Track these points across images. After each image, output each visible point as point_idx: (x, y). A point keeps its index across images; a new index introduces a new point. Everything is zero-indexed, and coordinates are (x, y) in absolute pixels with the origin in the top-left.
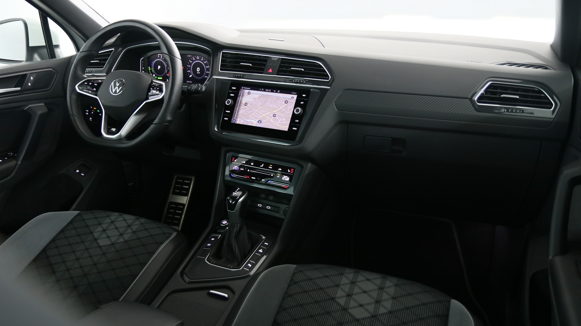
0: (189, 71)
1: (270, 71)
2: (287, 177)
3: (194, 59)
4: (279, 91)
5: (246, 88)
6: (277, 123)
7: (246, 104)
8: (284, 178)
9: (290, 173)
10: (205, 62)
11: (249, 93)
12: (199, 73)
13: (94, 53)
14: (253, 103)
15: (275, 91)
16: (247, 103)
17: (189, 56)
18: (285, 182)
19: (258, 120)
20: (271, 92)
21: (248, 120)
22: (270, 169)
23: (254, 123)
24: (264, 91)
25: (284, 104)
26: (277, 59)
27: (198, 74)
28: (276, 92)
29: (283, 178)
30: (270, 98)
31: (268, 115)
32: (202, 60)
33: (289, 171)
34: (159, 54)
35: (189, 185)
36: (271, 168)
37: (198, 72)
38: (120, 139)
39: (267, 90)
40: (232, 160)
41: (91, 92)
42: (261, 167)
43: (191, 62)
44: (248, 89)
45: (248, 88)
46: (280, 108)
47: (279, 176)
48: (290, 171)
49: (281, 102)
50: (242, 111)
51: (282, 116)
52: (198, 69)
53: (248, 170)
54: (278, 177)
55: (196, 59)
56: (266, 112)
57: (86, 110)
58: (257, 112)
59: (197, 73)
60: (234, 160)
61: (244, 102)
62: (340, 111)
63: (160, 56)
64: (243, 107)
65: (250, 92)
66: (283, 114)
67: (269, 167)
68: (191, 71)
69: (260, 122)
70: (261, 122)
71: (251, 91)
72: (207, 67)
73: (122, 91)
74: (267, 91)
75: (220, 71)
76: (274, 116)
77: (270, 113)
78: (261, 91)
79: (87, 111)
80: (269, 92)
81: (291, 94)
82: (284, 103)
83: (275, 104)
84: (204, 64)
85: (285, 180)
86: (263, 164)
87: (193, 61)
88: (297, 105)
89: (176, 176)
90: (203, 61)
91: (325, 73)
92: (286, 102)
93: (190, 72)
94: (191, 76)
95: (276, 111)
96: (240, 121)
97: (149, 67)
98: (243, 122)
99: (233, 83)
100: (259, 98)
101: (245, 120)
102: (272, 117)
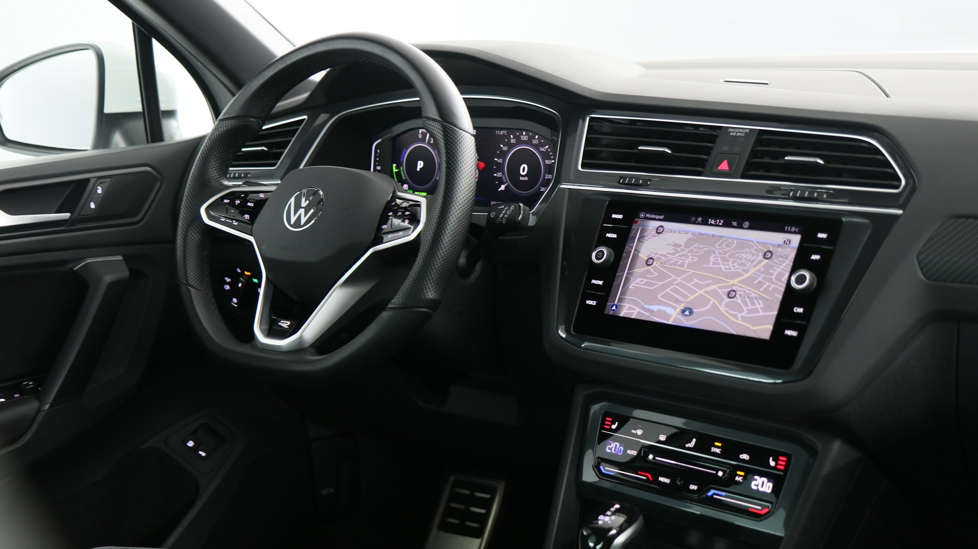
0: (499, 175)
1: (724, 166)
2: (765, 480)
3: (513, 141)
4: (746, 224)
5: (653, 216)
6: (739, 316)
7: (649, 262)
8: (755, 485)
9: (775, 468)
10: (542, 149)
11: (659, 231)
12: (526, 178)
13: (252, 121)
14: (672, 257)
15: (735, 224)
16: (652, 258)
17: (502, 133)
18: (758, 496)
19: (682, 307)
20: (724, 225)
21: (655, 308)
22: (715, 454)
23: (671, 316)
24: (705, 223)
25: (760, 262)
26: (746, 133)
27: (523, 181)
28: (740, 226)
29: (754, 483)
30: (721, 245)
31: (714, 293)
32: (535, 142)
33: (772, 463)
34: (420, 131)
35: (488, 505)
36: (718, 451)
37: (523, 176)
38: (299, 350)
39: (713, 222)
40: (603, 424)
41: (236, 224)
42: (689, 449)
43: (505, 148)
44: (659, 220)
45: (657, 217)
46: (747, 271)
47: (740, 476)
48: (777, 464)
49: (753, 255)
50: (638, 280)
51: (753, 295)
52: (524, 169)
53: (651, 457)
54: (737, 478)
55: (519, 142)
56: (708, 285)
57: (226, 278)
58: (680, 284)
59: (521, 179)
60: (610, 426)
61: (643, 255)
62: (935, 280)
63: (424, 135)
64: (639, 269)
65: (662, 226)
66: (758, 290)
67: (714, 450)
68: (503, 174)
69: (687, 313)
70: (691, 313)
71: (666, 225)
72: (547, 162)
73: (313, 221)
74: (711, 225)
75: (580, 168)
76: (731, 294)
77: (720, 288)
78: (695, 223)
79: (228, 280)
80: (719, 226)
81: (782, 230)
82: (761, 257)
83: (733, 262)
84: (541, 153)
85: (761, 489)
86: (694, 440)
87: (511, 146)
88: (800, 261)
89: (452, 479)
90: (537, 147)
91: (890, 170)
92: (769, 255)
93: (501, 178)
94: (503, 187)
95: (735, 281)
96: (630, 308)
97: (394, 165)
98: (639, 312)
99: (617, 203)
100: (689, 243)
101: (646, 306)
102: (725, 297)
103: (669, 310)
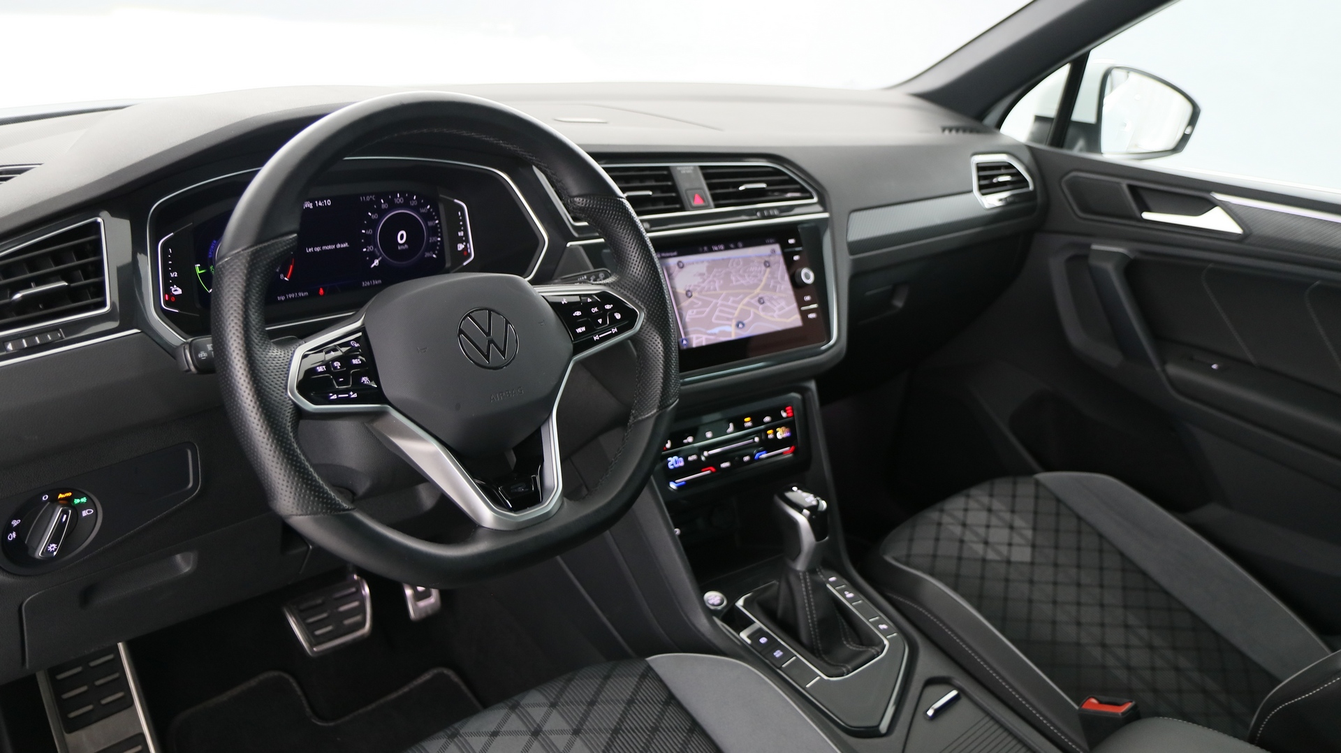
0: (371, 248)
1: (698, 200)
3: (384, 206)
4: (740, 244)
5: (668, 254)
6: (775, 315)
7: (688, 294)
8: (779, 435)
9: (787, 417)
10: (423, 211)
11: (681, 266)
12: (406, 246)
14: (703, 285)
15: (732, 246)
16: (689, 291)
17: (368, 198)
19: (736, 322)
20: (725, 249)
21: (716, 330)
22: (749, 428)
23: (729, 332)
24: (711, 250)
25: (765, 271)
26: (692, 170)
28: (737, 247)
30: (732, 265)
31: (749, 304)
32: (413, 203)
36: (749, 424)
37: (401, 245)
39: (716, 248)
43: (375, 217)
44: (674, 256)
45: (672, 254)
46: (761, 280)
48: (787, 414)
49: (758, 267)
50: (690, 312)
51: (775, 297)
52: (402, 237)
53: (706, 454)
54: (770, 437)
55: (393, 206)
56: (742, 299)
58: (722, 305)
59: (400, 248)
61: (681, 290)
64: (685, 303)
65: (682, 262)
66: (776, 292)
67: (746, 425)
68: (376, 246)
69: (740, 326)
70: (743, 325)
71: (685, 259)
72: (430, 224)
74: (716, 251)
75: (574, 223)
76: (761, 301)
77: (752, 298)
78: (703, 252)
80: (721, 250)
81: (766, 243)
82: (763, 268)
83: (747, 276)
84: (422, 215)
86: (731, 425)
87: (382, 213)
88: (790, 264)
90: (415, 209)
92: (767, 264)
93: (374, 252)
94: (376, 262)
95: (758, 290)
96: (697, 338)
97: (197, 266)
98: (706, 339)
100: (710, 269)
101: (709, 331)
102: (758, 304)
103: (727, 329)
